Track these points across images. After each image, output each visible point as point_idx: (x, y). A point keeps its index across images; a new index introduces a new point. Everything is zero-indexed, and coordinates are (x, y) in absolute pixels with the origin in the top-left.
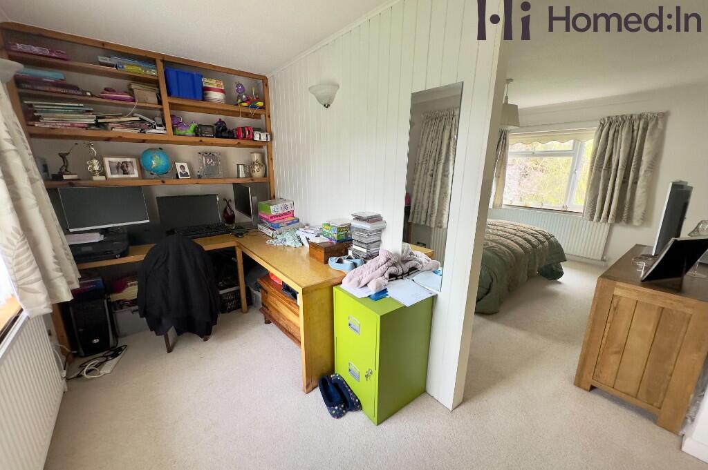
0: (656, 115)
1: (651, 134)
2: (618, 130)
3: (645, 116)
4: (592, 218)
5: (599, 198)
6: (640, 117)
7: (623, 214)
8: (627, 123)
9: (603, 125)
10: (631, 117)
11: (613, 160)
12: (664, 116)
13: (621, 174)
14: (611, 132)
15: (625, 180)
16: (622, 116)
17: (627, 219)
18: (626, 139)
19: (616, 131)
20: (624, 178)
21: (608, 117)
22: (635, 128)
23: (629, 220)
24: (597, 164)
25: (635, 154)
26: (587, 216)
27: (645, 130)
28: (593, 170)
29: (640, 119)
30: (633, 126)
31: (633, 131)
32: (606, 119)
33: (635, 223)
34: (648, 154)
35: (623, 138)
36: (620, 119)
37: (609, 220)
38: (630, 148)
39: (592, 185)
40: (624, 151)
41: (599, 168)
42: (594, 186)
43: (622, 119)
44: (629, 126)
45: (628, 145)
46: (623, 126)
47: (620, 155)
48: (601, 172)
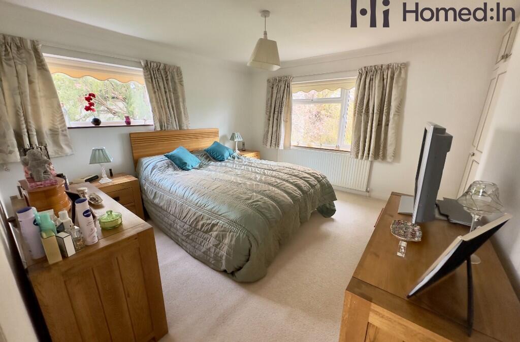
0: (400, 65)
1: (397, 82)
2: (373, 79)
3: (392, 66)
4: (357, 157)
5: (362, 139)
6: (388, 67)
7: (379, 152)
8: (379, 72)
9: (361, 75)
10: (382, 67)
11: (370, 105)
12: (405, 66)
13: (376, 118)
14: (368, 81)
15: (380, 123)
16: (375, 66)
17: (383, 156)
18: (379, 86)
19: (371, 80)
20: (379, 121)
21: (365, 67)
22: (385, 77)
23: (384, 157)
24: (358, 109)
25: (386, 100)
26: (353, 154)
27: (392, 78)
28: (356, 114)
29: (388, 69)
30: (383, 75)
31: (383, 80)
32: (363, 69)
33: (389, 160)
34: (395, 100)
35: (377, 85)
36: (373, 68)
37: (370, 158)
38: (382, 94)
39: (356, 128)
40: (378, 97)
41: (360, 113)
42: (357, 128)
43: (375, 68)
44: (381, 75)
45: (381, 93)
46: (376, 75)
47: (375, 101)
48: (361, 116)
